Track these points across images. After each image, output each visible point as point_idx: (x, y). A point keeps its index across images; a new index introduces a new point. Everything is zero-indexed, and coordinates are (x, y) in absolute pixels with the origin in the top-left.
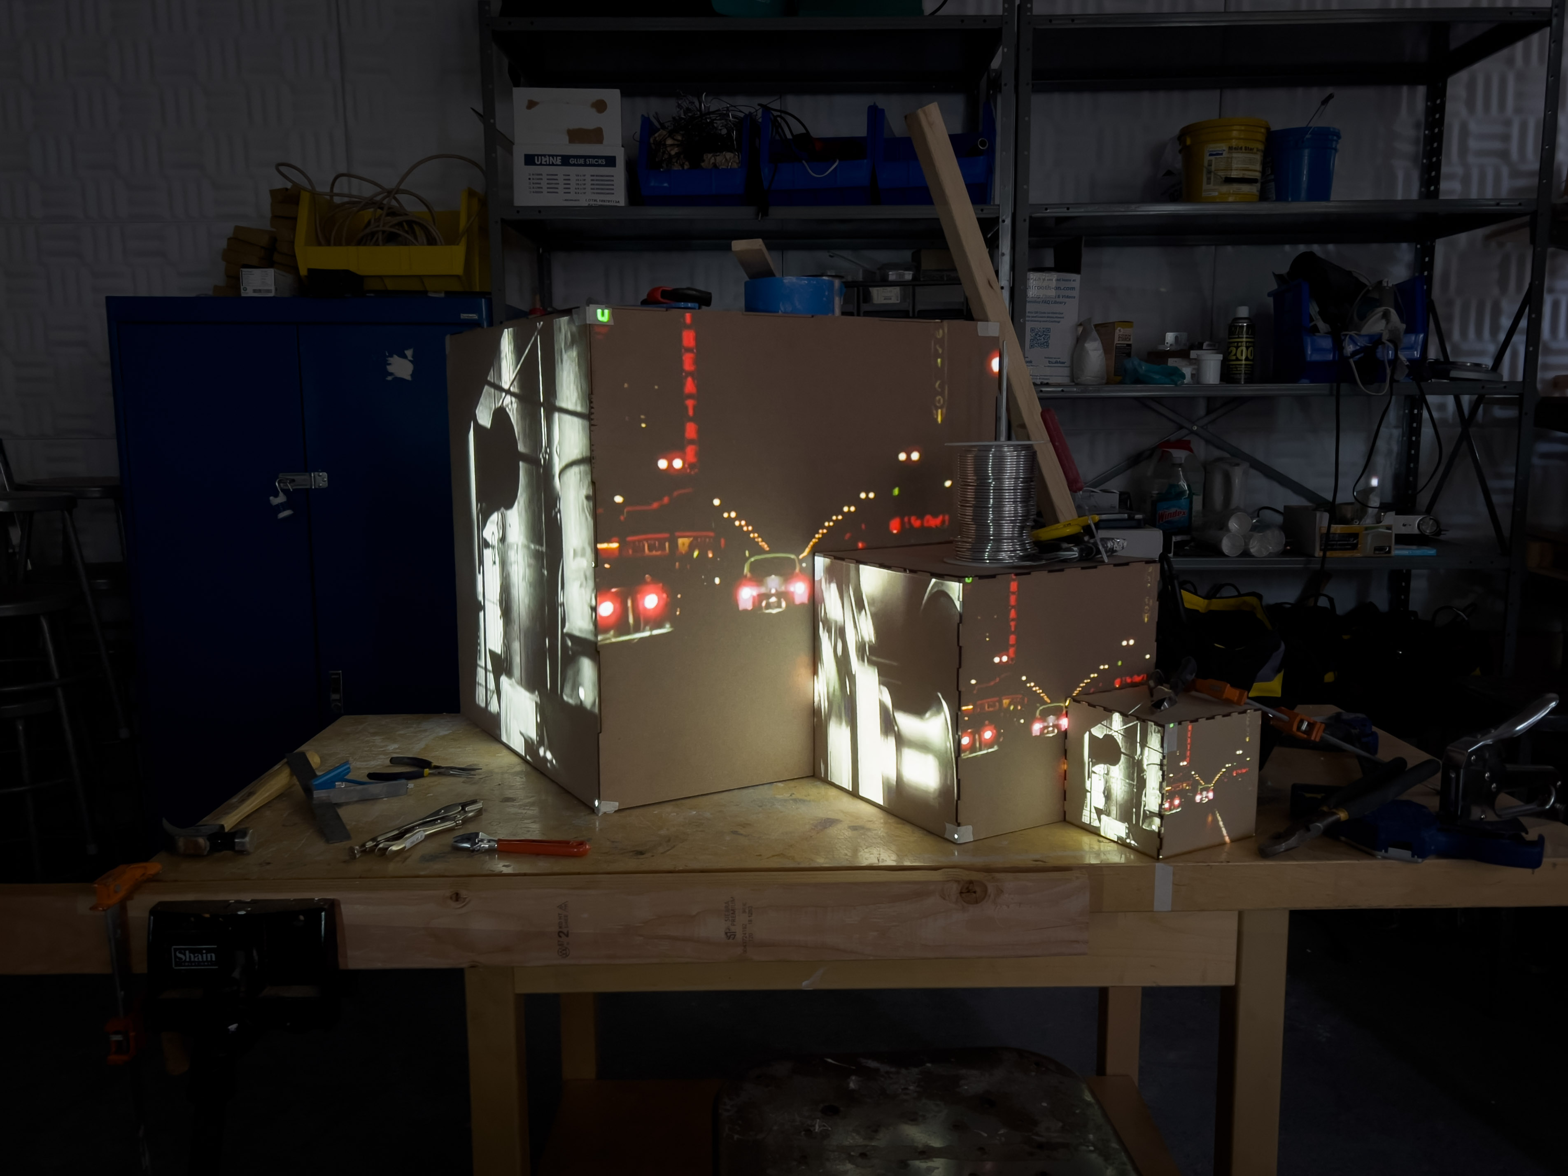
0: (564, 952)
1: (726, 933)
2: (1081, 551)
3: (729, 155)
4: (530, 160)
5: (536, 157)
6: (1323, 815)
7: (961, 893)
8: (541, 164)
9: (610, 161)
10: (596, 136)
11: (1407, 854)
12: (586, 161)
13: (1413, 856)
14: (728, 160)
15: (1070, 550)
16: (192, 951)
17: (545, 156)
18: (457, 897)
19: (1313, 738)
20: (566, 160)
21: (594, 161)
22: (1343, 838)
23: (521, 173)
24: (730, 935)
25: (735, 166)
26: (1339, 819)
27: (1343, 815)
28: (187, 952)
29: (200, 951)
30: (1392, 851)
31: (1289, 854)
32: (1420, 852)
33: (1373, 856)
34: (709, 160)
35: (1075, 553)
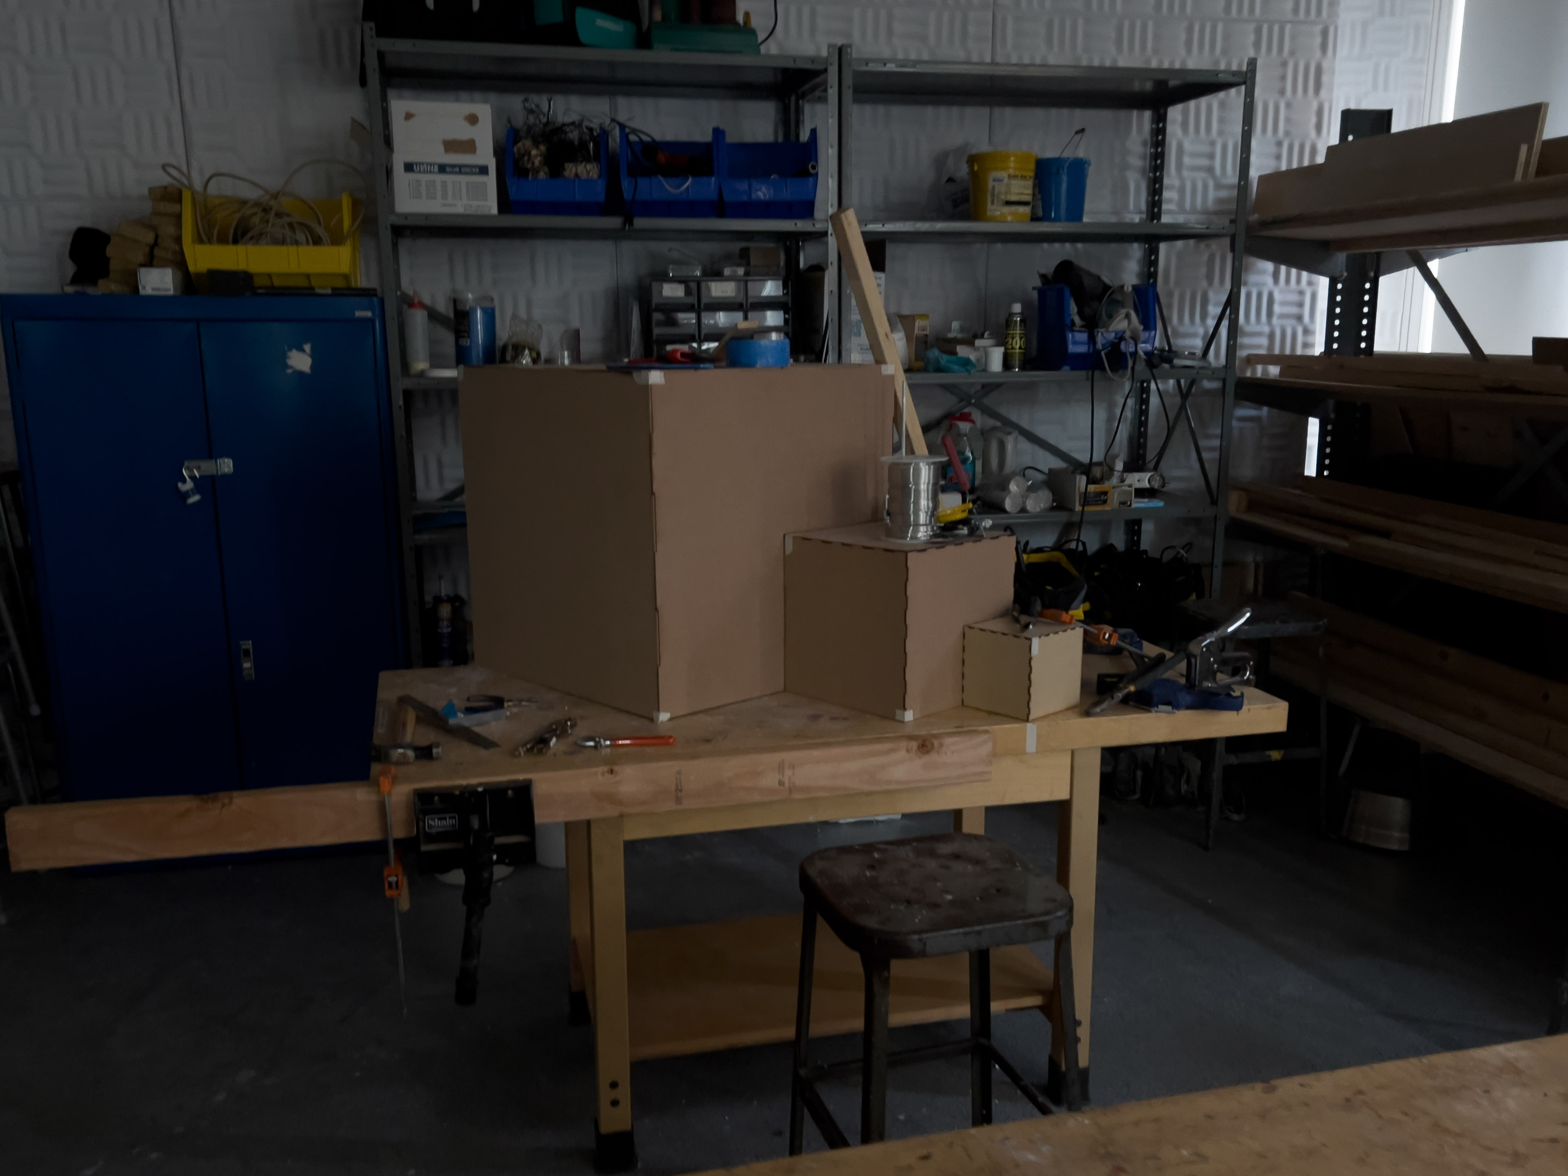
0: (678, 800)
1: (779, 783)
2: (969, 530)
3: (589, 166)
4: (409, 167)
5: (415, 166)
6: (1120, 690)
7: (919, 747)
8: (420, 172)
9: (484, 170)
10: (469, 146)
11: (1169, 708)
12: (460, 169)
13: (1173, 709)
14: (588, 171)
15: (963, 529)
16: (439, 819)
17: (423, 164)
18: (612, 772)
19: (1112, 643)
20: (442, 169)
21: (468, 170)
22: (1131, 703)
23: (401, 178)
24: (781, 783)
25: (595, 176)
26: (1130, 691)
27: (1132, 688)
28: (436, 820)
29: (445, 819)
30: (1161, 707)
31: (1103, 713)
32: (1176, 706)
33: (1150, 711)
34: (571, 170)
35: (965, 531)
